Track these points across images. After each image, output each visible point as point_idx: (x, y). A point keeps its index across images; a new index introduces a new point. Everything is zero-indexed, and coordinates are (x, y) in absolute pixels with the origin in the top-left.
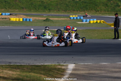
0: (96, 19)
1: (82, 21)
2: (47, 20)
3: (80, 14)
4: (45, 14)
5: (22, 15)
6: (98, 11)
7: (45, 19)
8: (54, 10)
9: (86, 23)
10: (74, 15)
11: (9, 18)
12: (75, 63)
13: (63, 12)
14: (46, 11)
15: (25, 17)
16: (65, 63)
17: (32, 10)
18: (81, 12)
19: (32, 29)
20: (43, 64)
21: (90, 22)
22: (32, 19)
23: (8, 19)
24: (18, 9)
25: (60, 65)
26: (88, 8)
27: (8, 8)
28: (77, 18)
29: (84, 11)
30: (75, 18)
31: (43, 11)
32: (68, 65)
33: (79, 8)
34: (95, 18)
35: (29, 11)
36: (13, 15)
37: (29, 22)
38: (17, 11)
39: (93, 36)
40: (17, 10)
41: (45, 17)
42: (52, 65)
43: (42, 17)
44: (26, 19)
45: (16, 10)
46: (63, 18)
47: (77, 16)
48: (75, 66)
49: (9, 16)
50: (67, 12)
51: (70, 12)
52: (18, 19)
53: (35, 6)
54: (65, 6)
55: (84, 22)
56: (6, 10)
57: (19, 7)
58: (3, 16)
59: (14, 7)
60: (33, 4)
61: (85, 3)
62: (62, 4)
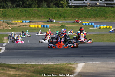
0: (105, 25)
1: (94, 27)
3: (91, 21)
4: (60, 21)
5: (40, 23)
6: (108, 18)
7: (61, 25)
8: (68, 18)
9: (97, 28)
10: (86, 21)
12: (84, 62)
14: (62, 18)
15: (43, 24)
16: (75, 62)
18: (93, 19)
20: (55, 63)
21: (100, 28)
22: (49, 25)
23: (28, 26)
24: (37, 17)
25: (70, 64)
26: (99, 16)
27: (28, 17)
28: (88, 24)
29: (95, 18)
30: (87, 24)
31: (59, 19)
32: (78, 64)
33: (91, 16)
36: (33, 22)
37: (47, 28)
38: (36, 19)
39: (103, 40)
40: (36, 18)
42: (63, 64)
43: (58, 24)
44: (44, 26)
46: (76, 24)
47: (89, 22)
48: (85, 65)
49: (29, 24)
50: (80, 19)
51: (82, 19)
52: (37, 26)
53: (52, 14)
54: (78, 13)
55: (95, 28)
56: (26, 18)
57: (38, 15)
58: (24, 24)
59: (33, 15)
60: (50, 13)
61: (96, 10)
62: (75, 12)
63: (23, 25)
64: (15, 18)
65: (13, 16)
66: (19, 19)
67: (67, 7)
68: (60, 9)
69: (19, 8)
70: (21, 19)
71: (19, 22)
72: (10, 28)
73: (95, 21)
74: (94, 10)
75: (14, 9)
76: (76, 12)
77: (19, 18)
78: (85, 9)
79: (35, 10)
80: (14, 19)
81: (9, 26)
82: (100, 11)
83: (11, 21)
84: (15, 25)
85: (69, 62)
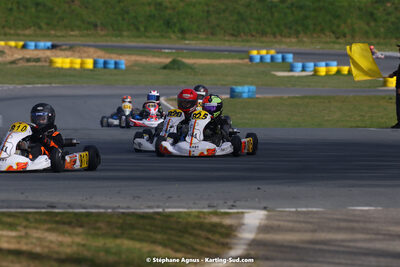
0: (335, 63)
1: (291, 68)
2: (175, 65)
3: (283, 46)
4: (167, 46)
5: (92, 50)
6: (345, 36)
7: (167, 61)
8: (197, 33)
9: (304, 74)
10: (263, 48)
11: (48, 57)
12: (265, 208)
13: (227, 38)
14: (173, 36)
15: (102, 56)
16: (233, 207)
17: (125, 33)
18: (288, 40)
19: (155, 93)
20: (160, 210)
21: (315, 71)
22: (124, 61)
23: (45, 61)
24: (79, 28)
25: (216, 214)
26: (311, 27)
27: (44, 26)
28: (272, 58)
29: (297, 34)
30: (268, 59)
31: (162, 36)
32: (243, 213)
33: (282, 27)
34: (333, 60)
35: (117, 36)
36: (64, 47)
37: (116, 71)
38: (76, 36)
39: (326, 118)
40: (76, 33)
41: (167, 55)
42: (189, 214)
43: (159, 57)
44: (105, 63)
45: (72, 33)
46: (227, 58)
47: (273, 52)
48: (268, 218)
49: (48, 53)
50: (239, 39)
51: (249, 38)
52: (78, 61)
53: (136, 18)
54: (235, 17)
55: (297, 73)
56: (38, 32)
57: (83, 21)
58: (30, 53)
59: (66, 21)
60: (128, 13)
61: (301, 8)
62: (224, 11)
63: (28, 56)
66: (10, 34)
70: (18, 35)
71: (11, 47)
73: (297, 48)
76: (227, 14)
77: (12, 32)
85: (209, 206)
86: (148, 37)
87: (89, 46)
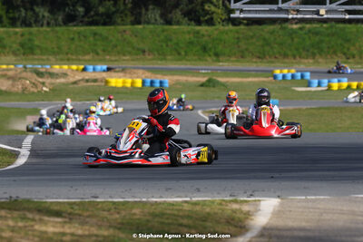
0: (346, 79)
1: (309, 84)
2: (210, 83)
3: (302, 66)
4: (204, 67)
5: (140, 72)
6: (353, 57)
7: (204, 79)
8: (229, 56)
9: (320, 89)
10: (285, 68)
11: (104, 78)
12: (279, 197)
13: (254, 60)
14: (208, 58)
15: (149, 77)
16: (251, 195)
17: (169, 57)
18: (306, 61)
20: (188, 199)
21: (329, 87)
22: (167, 81)
23: (102, 81)
24: (130, 53)
25: (236, 202)
26: (326, 50)
27: (100, 52)
28: (293, 76)
29: (313, 56)
30: (289, 77)
31: (200, 59)
32: (259, 201)
33: (301, 50)
34: (344, 77)
35: (161, 60)
36: (117, 70)
38: (127, 60)
39: (339, 126)
40: (127, 58)
41: (204, 75)
42: (213, 202)
43: (197, 76)
44: (152, 82)
45: (124, 58)
46: (255, 77)
47: (293, 71)
48: (281, 204)
49: (104, 75)
50: (265, 60)
51: (273, 60)
52: (129, 81)
53: (177, 44)
54: (261, 43)
55: (314, 88)
56: (96, 57)
57: (133, 48)
58: (89, 75)
59: (119, 48)
60: (171, 40)
61: (317, 34)
62: (252, 37)
63: (87, 78)
64: (61, 56)
65: (56, 50)
66: (73, 60)
67: (225, 23)
68: (203, 29)
69: (75, 26)
70: (79, 60)
71: (73, 70)
72: (45, 89)
73: (313, 68)
74: (309, 31)
75: (58, 29)
76: (254, 40)
77: (74, 57)
78: (282, 28)
79: (124, 31)
80: (57, 60)
81: (43, 84)
82: (328, 35)
83: (48, 67)
84: (62, 80)
85: (231, 196)
86: (187, 60)
87: (139, 68)
